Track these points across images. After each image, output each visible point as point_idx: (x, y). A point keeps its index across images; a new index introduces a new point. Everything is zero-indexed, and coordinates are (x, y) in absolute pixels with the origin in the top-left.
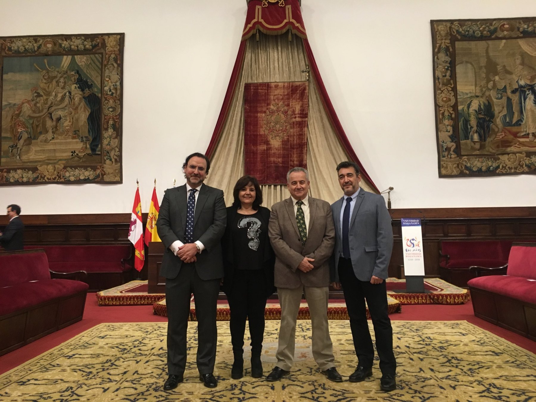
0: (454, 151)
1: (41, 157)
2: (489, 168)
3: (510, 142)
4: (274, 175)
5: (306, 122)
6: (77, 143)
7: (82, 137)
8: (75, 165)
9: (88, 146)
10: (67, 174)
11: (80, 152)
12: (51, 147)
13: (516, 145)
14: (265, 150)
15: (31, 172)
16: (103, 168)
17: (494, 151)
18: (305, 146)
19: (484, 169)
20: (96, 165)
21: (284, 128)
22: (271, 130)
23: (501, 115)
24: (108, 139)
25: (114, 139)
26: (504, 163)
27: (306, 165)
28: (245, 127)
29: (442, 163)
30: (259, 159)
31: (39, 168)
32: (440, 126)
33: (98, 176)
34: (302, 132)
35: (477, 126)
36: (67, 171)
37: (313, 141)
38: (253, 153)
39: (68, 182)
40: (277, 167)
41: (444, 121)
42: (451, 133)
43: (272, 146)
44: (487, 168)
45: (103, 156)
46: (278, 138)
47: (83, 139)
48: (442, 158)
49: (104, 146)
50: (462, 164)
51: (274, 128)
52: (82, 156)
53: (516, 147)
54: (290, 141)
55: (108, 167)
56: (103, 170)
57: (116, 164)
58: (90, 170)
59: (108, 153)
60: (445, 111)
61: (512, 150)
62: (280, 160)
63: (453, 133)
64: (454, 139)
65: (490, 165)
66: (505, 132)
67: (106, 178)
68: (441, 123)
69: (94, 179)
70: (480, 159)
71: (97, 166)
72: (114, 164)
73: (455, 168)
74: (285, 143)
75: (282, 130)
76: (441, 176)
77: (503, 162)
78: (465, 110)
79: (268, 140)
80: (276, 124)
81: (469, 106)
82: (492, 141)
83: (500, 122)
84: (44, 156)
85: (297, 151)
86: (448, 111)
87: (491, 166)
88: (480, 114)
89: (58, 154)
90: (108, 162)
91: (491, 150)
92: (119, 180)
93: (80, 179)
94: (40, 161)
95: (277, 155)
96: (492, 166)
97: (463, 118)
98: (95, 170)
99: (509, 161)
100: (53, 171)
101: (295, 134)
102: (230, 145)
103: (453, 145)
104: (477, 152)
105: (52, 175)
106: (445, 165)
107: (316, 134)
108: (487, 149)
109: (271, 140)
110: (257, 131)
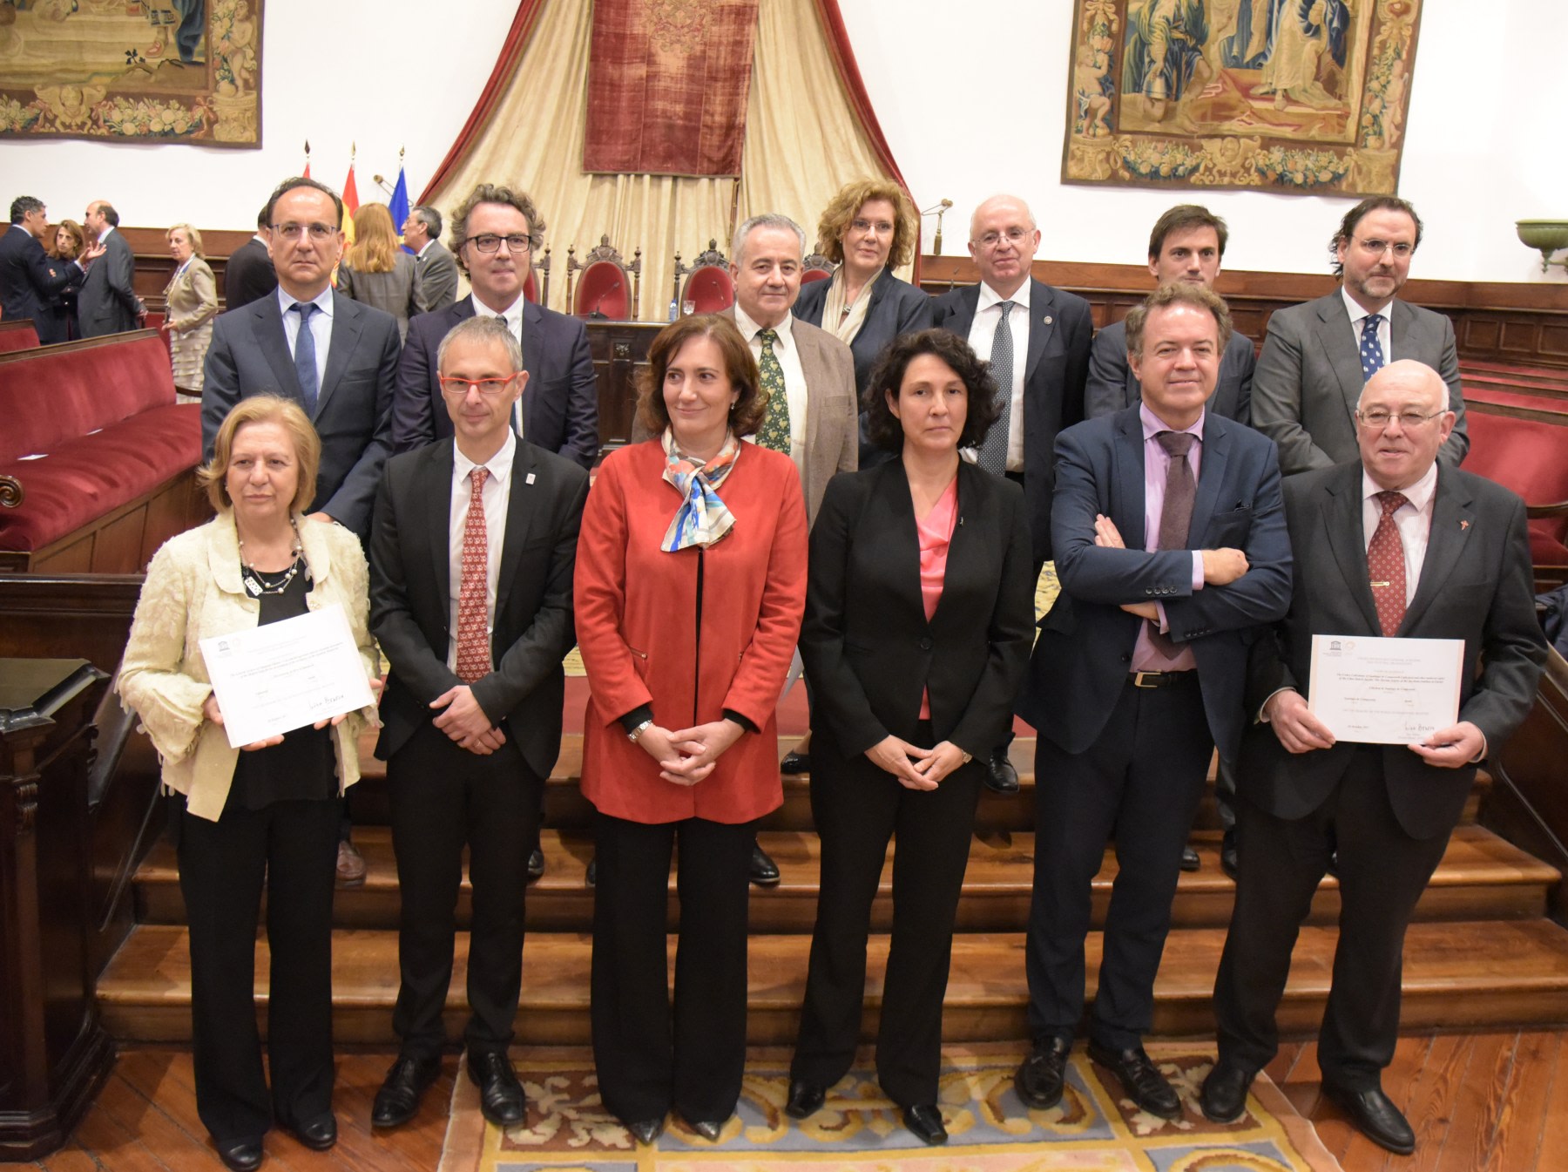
0: (1104, 119)
1: (44, 61)
2: (1176, 169)
3: (1232, 108)
4: (661, 149)
5: (755, 9)
6: (141, 26)
7: (154, 12)
8: (136, 91)
9: (172, 39)
10: (116, 116)
11: (148, 53)
12: (70, 35)
13: (1244, 118)
14: (641, 79)
15: (16, 104)
16: (211, 102)
17: (1192, 128)
18: (747, 75)
19: (1164, 170)
20: (193, 92)
21: (697, 20)
22: (662, 25)
23: (1223, 36)
24: (226, 22)
25: (241, 21)
26: (1211, 159)
27: (744, 126)
28: (596, 11)
29: (1073, 147)
30: (624, 104)
31: (39, 94)
32: (1082, 51)
33: (198, 126)
34: (743, 36)
35: (1166, 59)
36: (116, 106)
37: (766, 62)
38: (612, 85)
39: (117, 138)
40: (671, 127)
41: (1091, 40)
42: (1104, 70)
43: (662, 69)
44: (1172, 170)
45: (210, 71)
46: (677, 46)
47: (156, 16)
48: (1075, 136)
49: (214, 39)
50: (1118, 153)
51: (670, 20)
52: (156, 67)
53: (1243, 121)
54: (710, 57)
55: (226, 100)
56: (211, 109)
57: (246, 94)
58: (177, 106)
59: (226, 60)
60: (1096, 13)
61: (1233, 128)
62: (679, 108)
63: (1109, 71)
64: (1108, 88)
65: (1179, 162)
66: (1224, 82)
67: (221, 133)
68: (1083, 43)
69: (188, 132)
70: (1160, 145)
71: (195, 97)
72: (241, 93)
73: (1101, 161)
74: (695, 62)
75: (689, 26)
76: (1067, 180)
77: (1209, 157)
78: (1142, 16)
79: (653, 51)
80: (677, 8)
81: (1152, 8)
82: (1192, 101)
83: (1217, 54)
84: (52, 60)
85: (724, 87)
86: (1105, 13)
87: (1180, 165)
88: (1176, 28)
89: (88, 57)
90: (225, 86)
91: (1187, 123)
92: (254, 140)
93: (150, 131)
94: (40, 74)
95: (673, 95)
96: (1183, 164)
97: (1136, 35)
98: (189, 109)
99: (1223, 155)
100: (76, 103)
101: (724, 40)
102: (554, 60)
103: (1103, 104)
104: (1156, 127)
105: (74, 116)
106: (1078, 153)
107: (776, 44)
108: (1178, 120)
109: (660, 52)
110: (624, 24)
